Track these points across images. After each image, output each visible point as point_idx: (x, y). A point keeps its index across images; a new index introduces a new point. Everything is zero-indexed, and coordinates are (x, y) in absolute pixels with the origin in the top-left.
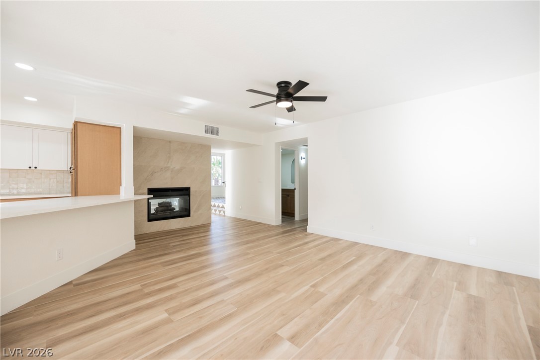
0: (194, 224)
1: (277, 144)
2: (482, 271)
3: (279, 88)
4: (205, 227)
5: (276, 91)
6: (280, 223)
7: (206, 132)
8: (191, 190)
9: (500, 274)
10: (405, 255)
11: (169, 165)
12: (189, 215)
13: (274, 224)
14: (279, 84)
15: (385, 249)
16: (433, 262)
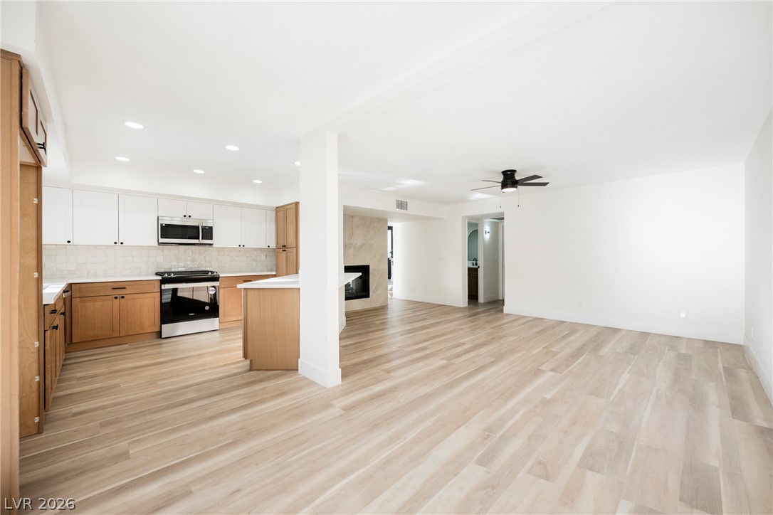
0: (374, 306)
1: (464, 218)
2: (690, 340)
3: (504, 175)
4: (382, 309)
5: (501, 178)
6: (466, 305)
7: (398, 207)
8: (371, 268)
9: (707, 342)
10: (616, 330)
11: (352, 242)
12: (368, 296)
13: (461, 306)
14: (504, 173)
15: (595, 326)
16: (645, 335)
